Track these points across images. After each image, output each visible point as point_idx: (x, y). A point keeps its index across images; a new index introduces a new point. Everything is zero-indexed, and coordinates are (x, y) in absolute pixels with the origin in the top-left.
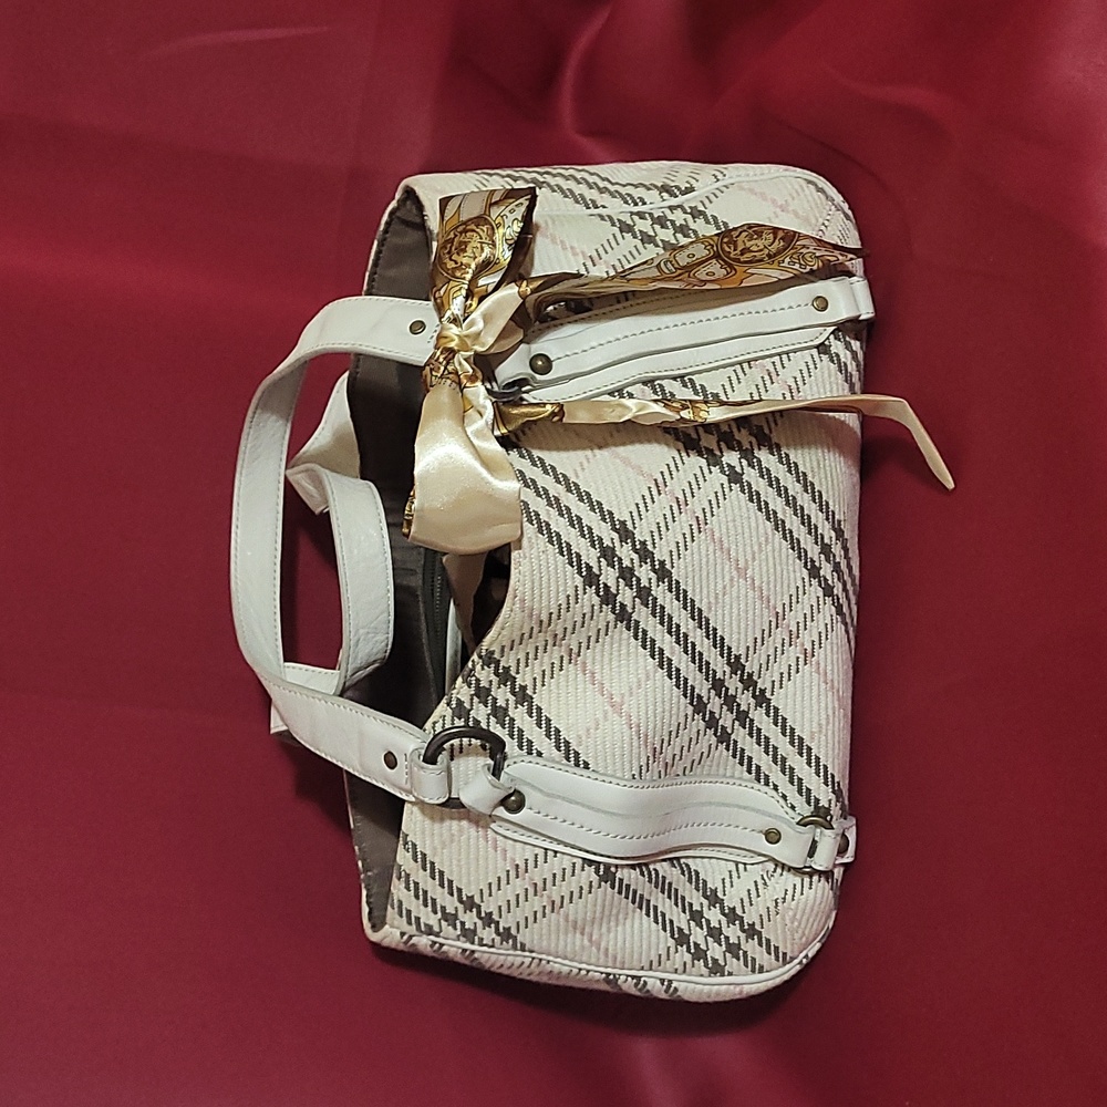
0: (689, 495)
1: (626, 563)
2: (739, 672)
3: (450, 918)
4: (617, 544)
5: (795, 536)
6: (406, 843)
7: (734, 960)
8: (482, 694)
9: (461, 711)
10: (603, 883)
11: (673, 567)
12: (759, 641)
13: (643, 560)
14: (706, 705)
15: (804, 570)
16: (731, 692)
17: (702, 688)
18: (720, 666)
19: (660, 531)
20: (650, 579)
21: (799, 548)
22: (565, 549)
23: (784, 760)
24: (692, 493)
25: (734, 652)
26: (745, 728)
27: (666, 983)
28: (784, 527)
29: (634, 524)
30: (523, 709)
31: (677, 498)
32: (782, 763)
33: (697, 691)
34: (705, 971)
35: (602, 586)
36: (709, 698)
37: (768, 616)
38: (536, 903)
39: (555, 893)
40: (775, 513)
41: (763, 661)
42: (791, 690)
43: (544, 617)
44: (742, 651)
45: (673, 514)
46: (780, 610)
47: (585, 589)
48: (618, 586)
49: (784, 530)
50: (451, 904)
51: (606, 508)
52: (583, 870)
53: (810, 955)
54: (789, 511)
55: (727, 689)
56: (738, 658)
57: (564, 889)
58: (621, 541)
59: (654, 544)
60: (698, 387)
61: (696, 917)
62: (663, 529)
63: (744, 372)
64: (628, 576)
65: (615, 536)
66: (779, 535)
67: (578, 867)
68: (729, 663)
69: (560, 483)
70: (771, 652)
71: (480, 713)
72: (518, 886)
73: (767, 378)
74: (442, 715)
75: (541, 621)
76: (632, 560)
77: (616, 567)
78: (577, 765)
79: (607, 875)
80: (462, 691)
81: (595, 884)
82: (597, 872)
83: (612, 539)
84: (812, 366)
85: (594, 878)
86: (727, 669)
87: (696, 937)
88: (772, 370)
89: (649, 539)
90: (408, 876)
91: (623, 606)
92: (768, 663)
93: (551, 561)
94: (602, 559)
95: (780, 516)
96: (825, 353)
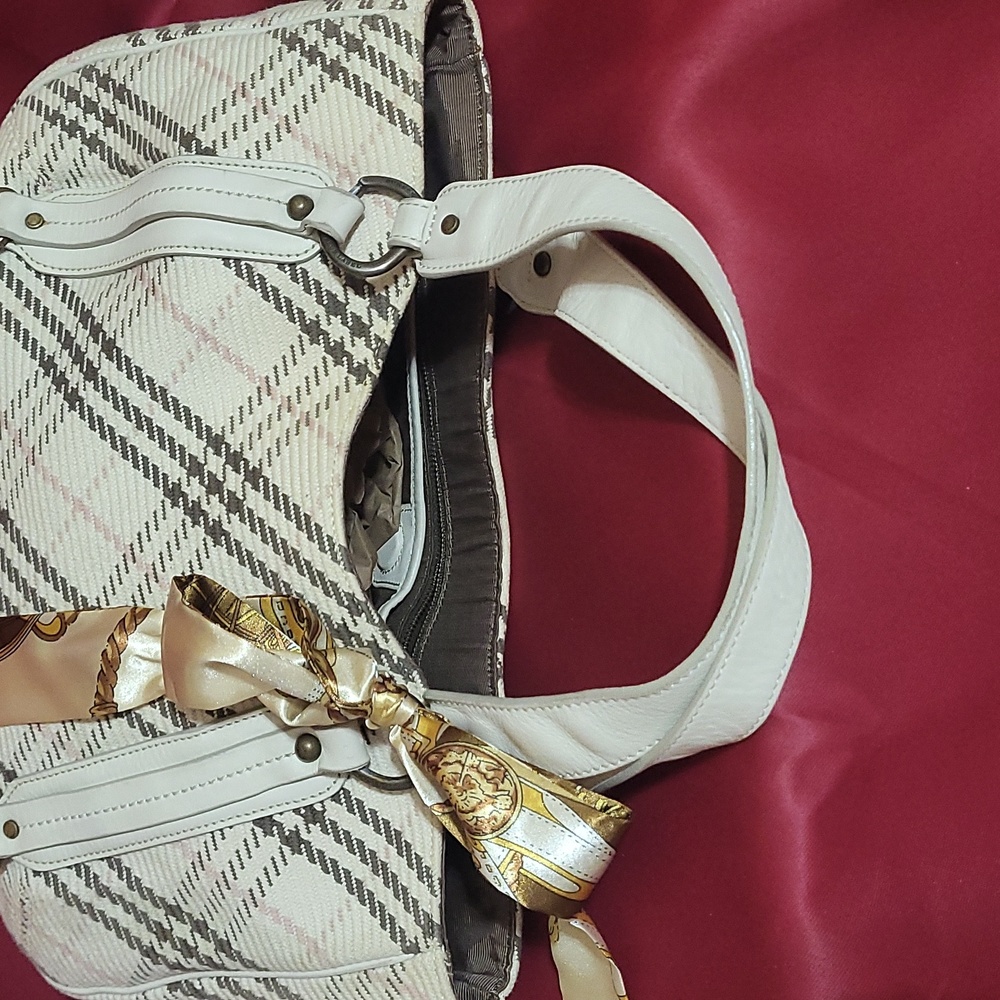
0: (145, 587)
1: (215, 499)
2: (70, 391)
3: (354, 45)
4: (224, 518)
5: (23, 556)
6: (415, 130)
7: (89, 96)
8: (360, 329)
9: (380, 305)
10: (191, 132)
11: (163, 502)
12: (51, 430)
13: (197, 504)
14: (102, 350)
15: (13, 518)
16: (77, 368)
17: (108, 369)
18: (91, 396)
19: (177, 540)
20: (189, 485)
21: (18, 542)
22: (282, 502)
23: (27, 305)
24: (140, 590)
25: (76, 414)
26: (66, 331)
27: (138, 42)
28: (36, 564)
29: (205, 544)
30: (310, 316)
31: (157, 581)
32: (29, 300)
33: (114, 365)
34: (99, 66)
35: (242, 470)
36: (99, 357)
37: (43, 460)
38: (262, 90)
39: (244, 107)
40: (46, 579)
41: (45, 407)
42: (18, 379)
43: (304, 428)
44: (67, 416)
45: (162, 562)
46: (31, 468)
47: (260, 465)
48: (224, 473)
49: (36, 560)
50: (356, 65)
51: (235, 559)
52: (214, 142)
53: (10, 112)
54: (31, 584)
55: (81, 370)
56: (72, 408)
57: (234, 114)
58: (220, 521)
59: (184, 525)
60: (136, 724)
61: (110, 120)
62: (173, 543)
63: (89, 746)
64: (212, 485)
65: (226, 527)
66: (41, 553)
67: (220, 144)
68: (81, 400)
69: (285, 584)
70: (37, 420)
71: (358, 305)
72: (284, 106)
73: (64, 739)
74: (400, 298)
75: (308, 425)
76: (209, 503)
77: (225, 492)
78: (237, 260)
79: (187, 140)
80: (384, 329)
81: (199, 128)
82: (199, 142)
83: (229, 522)
84: (19, 756)
85: (200, 135)
86: (82, 393)
87: (108, 98)
88: (60, 750)
89: (189, 529)
90: (406, 90)
91: (218, 453)
92: (41, 406)
93: (297, 487)
94: (242, 498)
95: (41, 576)
96: (8, 772)
